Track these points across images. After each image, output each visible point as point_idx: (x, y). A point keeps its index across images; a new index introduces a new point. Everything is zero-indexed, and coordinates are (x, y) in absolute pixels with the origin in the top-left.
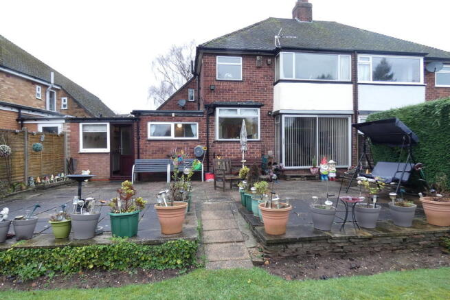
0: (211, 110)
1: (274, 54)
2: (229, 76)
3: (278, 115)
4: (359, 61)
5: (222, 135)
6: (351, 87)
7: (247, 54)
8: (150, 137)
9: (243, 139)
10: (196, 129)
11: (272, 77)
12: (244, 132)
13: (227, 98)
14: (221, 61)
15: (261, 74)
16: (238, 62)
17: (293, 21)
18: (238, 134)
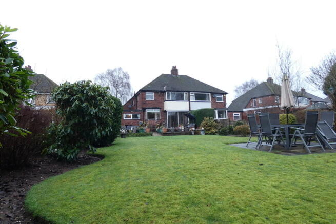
0: (144, 110)
1: (164, 92)
2: (150, 99)
3: (166, 111)
4: (191, 95)
5: (149, 118)
6: (188, 103)
7: (155, 92)
8: (124, 119)
9: (156, 119)
10: (139, 116)
11: (164, 99)
12: (156, 117)
13: (149, 106)
14: (147, 94)
15: (160, 98)
16: (153, 94)
17: (171, 75)
18: (154, 118)
